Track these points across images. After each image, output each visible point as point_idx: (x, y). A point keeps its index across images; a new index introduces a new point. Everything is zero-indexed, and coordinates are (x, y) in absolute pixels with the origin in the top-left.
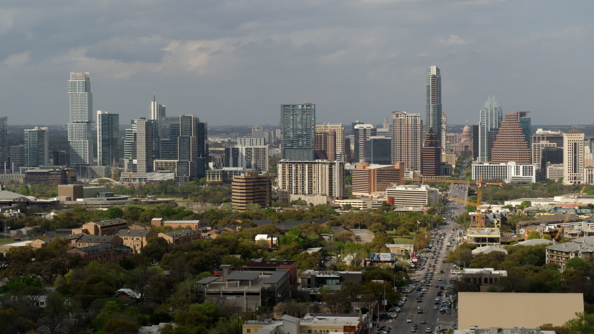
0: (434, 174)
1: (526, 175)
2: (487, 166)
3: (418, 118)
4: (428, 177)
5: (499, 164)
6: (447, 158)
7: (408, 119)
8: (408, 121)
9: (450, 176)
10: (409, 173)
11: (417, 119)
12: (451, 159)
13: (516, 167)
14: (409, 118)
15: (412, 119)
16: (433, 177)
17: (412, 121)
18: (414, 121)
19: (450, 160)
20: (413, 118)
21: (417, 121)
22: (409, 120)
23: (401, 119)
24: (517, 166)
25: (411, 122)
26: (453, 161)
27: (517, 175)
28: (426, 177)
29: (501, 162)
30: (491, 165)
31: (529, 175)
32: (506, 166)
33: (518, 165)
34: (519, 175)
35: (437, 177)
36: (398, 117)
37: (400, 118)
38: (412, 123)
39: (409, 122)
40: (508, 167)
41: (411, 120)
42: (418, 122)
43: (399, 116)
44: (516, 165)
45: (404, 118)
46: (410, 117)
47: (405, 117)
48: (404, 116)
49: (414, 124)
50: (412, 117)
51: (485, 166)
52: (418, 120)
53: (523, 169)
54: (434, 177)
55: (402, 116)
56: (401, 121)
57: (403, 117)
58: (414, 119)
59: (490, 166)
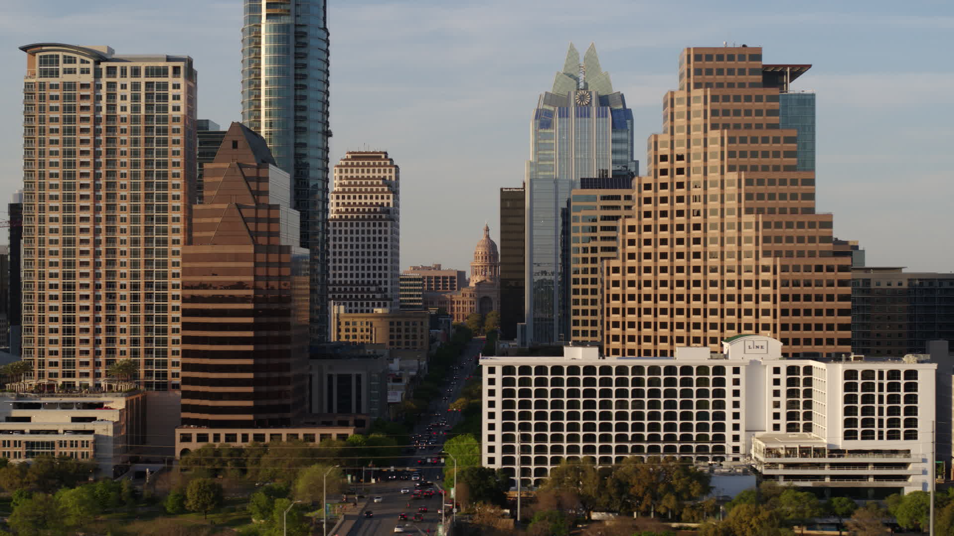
0: (250, 417)
1: (868, 435)
2: (589, 370)
3: (170, 80)
4: (211, 432)
5: (664, 354)
6: (395, 327)
7: (112, 85)
8: (111, 96)
9: (350, 432)
11: (165, 86)
12: (411, 334)
13: (783, 376)
14: (119, 80)
15: (136, 86)
16: (239, 432)
17: (136, 98)
18: (149, 96)
19: (407, 337)
20: (143, 80)
21: (166, 97)
22: (119, 91)
23: (69, 86)
24: (792, 370)
25: (128, 103)
26: (419, 340)
27: (791, 428)
28: (194, 431)
29: (680, 340)
30: (613, 361)
31: (893, 435)
32: (719, 370)
33: (802, 363)
34: (808, 428)
35: (267, 432)
36: (55, 73)
37: (64, 78)
38: (136, 109)
39: (119, 103)
40: (729, 377)
41: (128, 92)
42: (171, 103)
43: (62, 66)
44: (784, 364)
45: (89, 79)
46: (124, 72)
47: (98, 74)
48: (91, 66)
49: (148, 118)
50: (137, 73)
51: (573, 370)
52: (171, 92)
53: (849, 387)
54: (251, 432)
55: (78, 66)
56: (70, 98)
57: (84, 71)
58: (149, 85)
59: (606, 370)
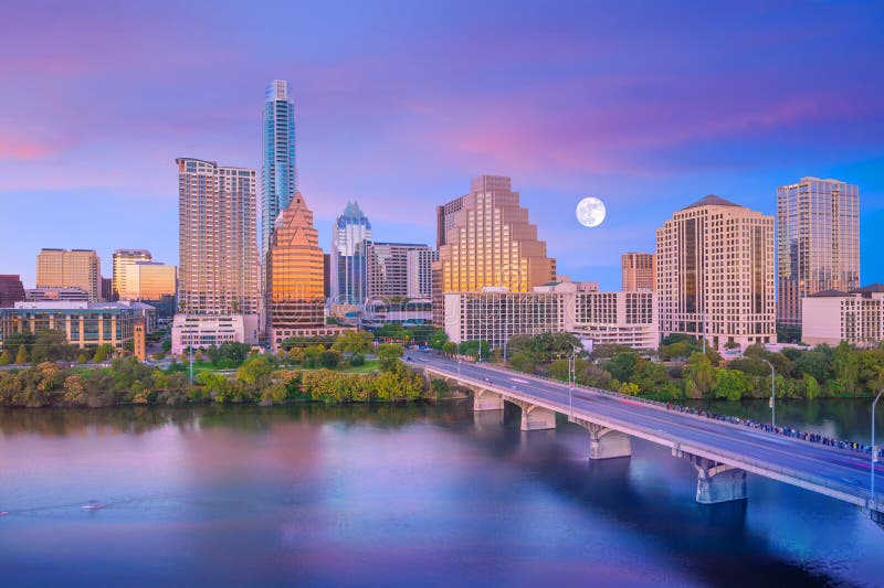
3: (251, 177)
7: (222, 178)
8: (222, 182)
10: (230, 320)
11: (248, 180)
15: (234, 179)
17: (234, 184)
18: (240, 184)
20: (237, 176)
22: (226, 181)
23: (202, 177)
25: (230, 186)
27: (582, 321)
28: (283, 330)
36: (195, 171)
37: (199, 173)
38: (234, 189)
39: (226, 186)
40: (559, 299)
41: (230, 181)
42: (251, 188)
43: (198, 168)
45: (211, 174)
46: (228, 172)
47: (215, 172)
48: (212, 168)
50: (234, 173)
53: (627, 301)
55: (206, 168)
56: (202, 182)
57: (209, 171)
58: (240, 179)
